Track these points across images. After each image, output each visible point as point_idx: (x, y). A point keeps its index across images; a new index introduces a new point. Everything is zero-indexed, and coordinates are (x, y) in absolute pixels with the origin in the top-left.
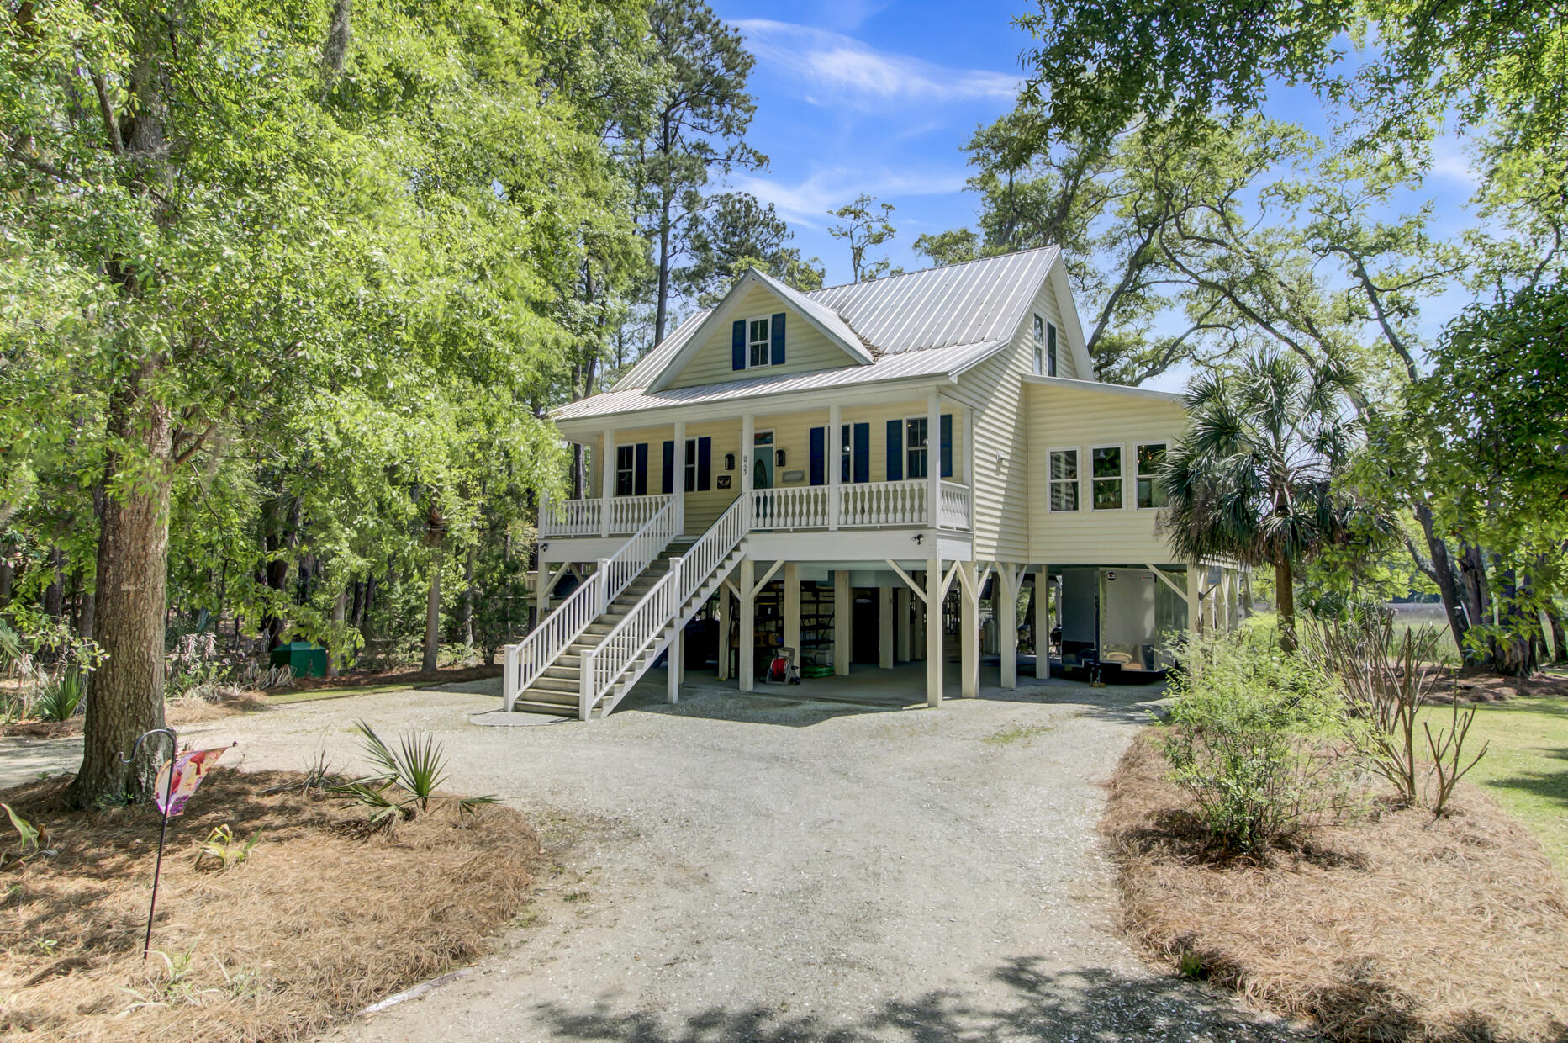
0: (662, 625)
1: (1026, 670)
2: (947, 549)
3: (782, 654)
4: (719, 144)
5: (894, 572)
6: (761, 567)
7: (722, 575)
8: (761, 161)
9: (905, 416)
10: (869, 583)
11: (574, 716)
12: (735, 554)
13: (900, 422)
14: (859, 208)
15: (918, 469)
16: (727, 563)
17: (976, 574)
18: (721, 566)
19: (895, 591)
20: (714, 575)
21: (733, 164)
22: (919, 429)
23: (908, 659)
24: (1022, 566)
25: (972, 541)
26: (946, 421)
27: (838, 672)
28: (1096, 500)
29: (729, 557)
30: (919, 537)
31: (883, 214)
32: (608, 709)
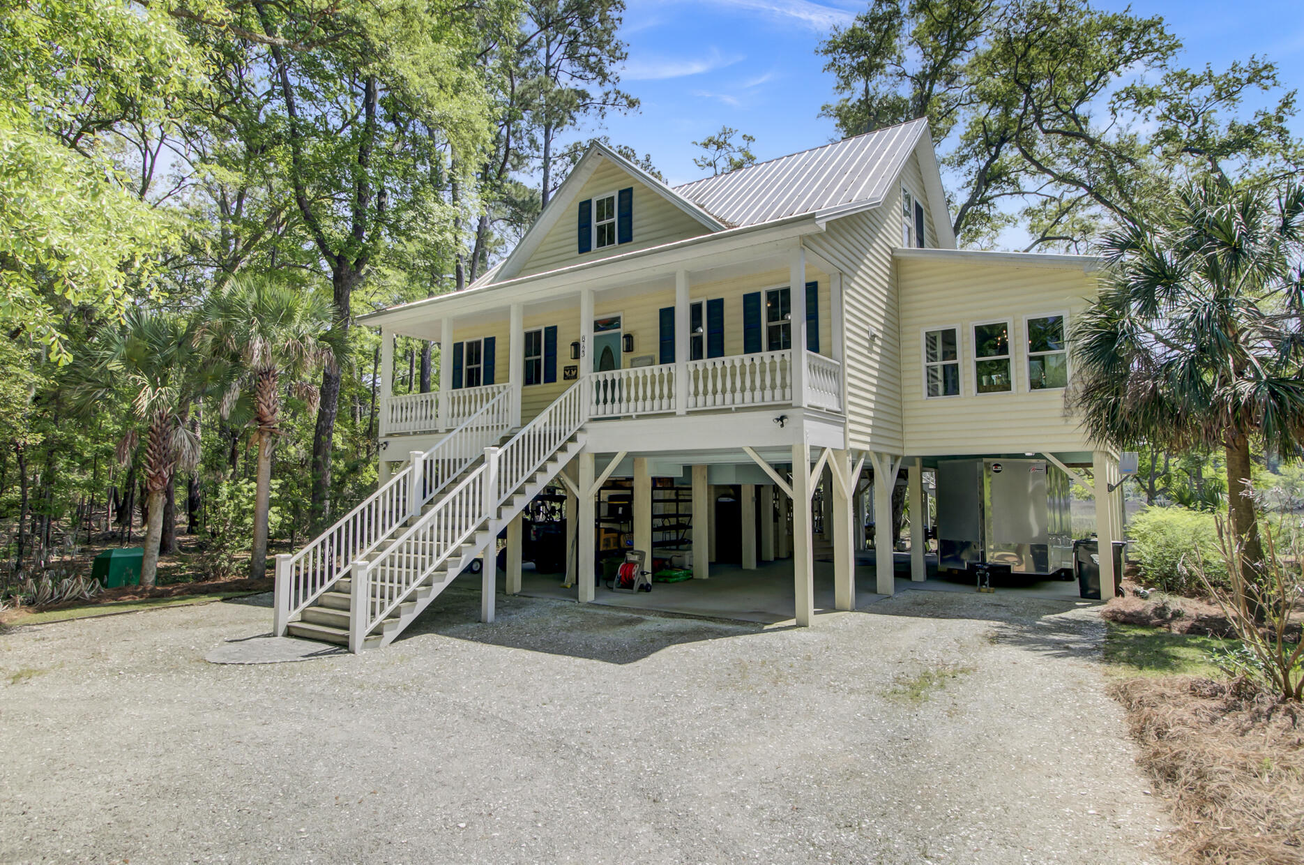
0: (472, 528)
1: (902, 570)
2: (815, 433)
3: (631, 558)
4: (595, 91)
5: (757, 466)
6: (602, 459)
7: (554, 470)
8: (632, 104)
9: (763, 285)
10: (730, 480)
11: (343, 645)
12: (570, 446)
13: (758, 295)
14: (721, 140)
15: (780, 339)
16: (560, 456)
17: (849, 465)
18: (553, 459)
19: (758, 488)
20: (543, 469)
21: (608, 108)
22: (780, 300)
23: (772, 557)
24: (896, 458)
25: (844, 425)
26: (812, 290)
27: (696, 576)
28: (979, 382)
29: (563, 449)
30: (782, 418)
31: (744, 144)
32: (390, 635)
